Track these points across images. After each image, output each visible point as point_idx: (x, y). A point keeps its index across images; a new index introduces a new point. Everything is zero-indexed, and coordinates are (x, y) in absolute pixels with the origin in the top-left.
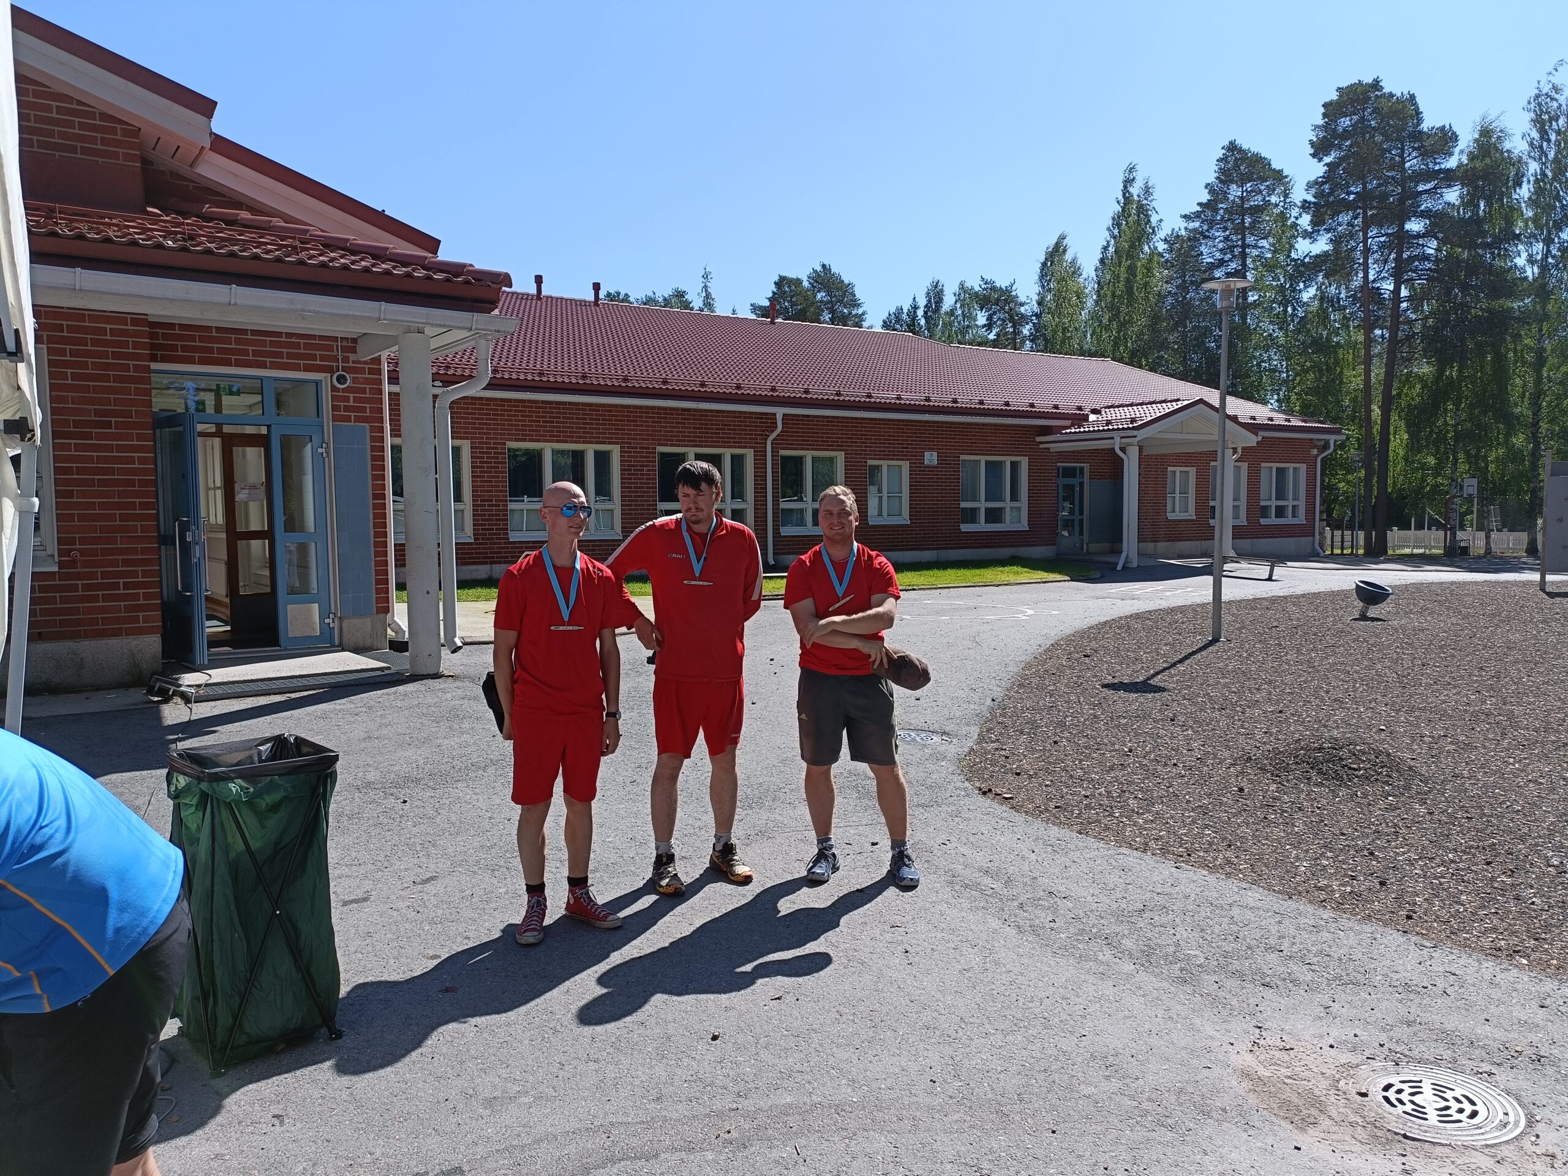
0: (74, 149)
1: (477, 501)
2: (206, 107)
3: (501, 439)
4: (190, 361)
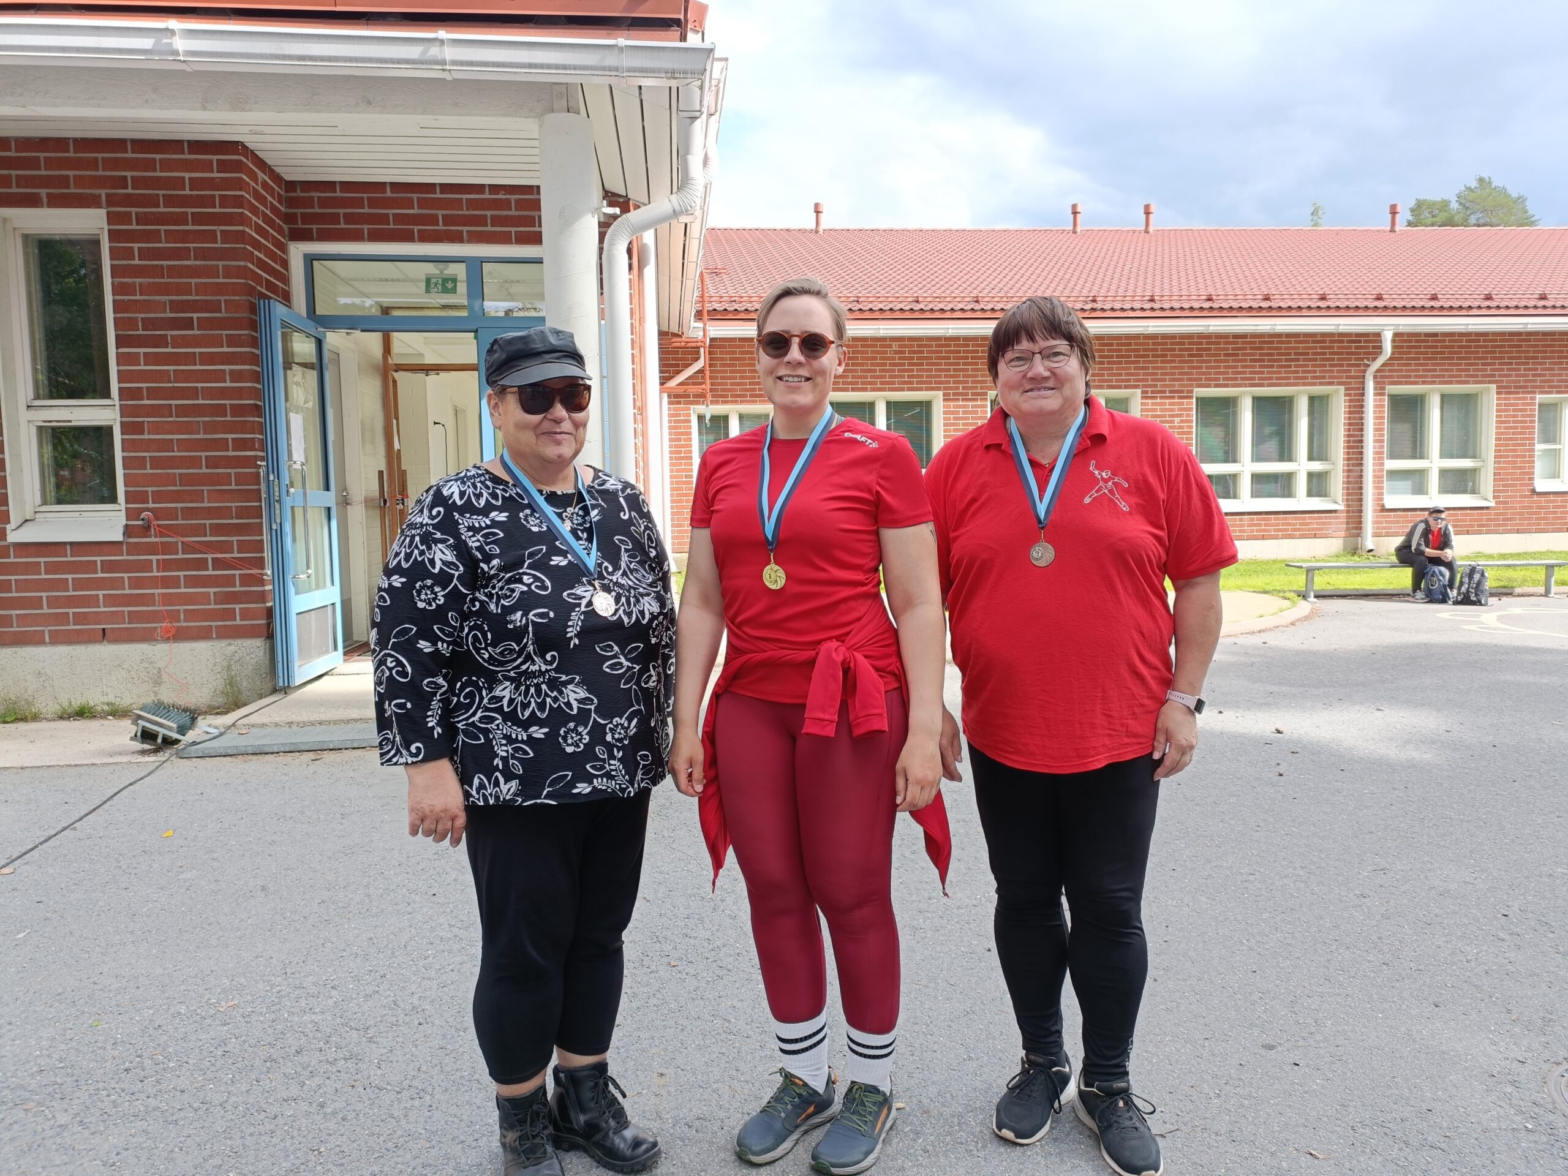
4: (358, 237)
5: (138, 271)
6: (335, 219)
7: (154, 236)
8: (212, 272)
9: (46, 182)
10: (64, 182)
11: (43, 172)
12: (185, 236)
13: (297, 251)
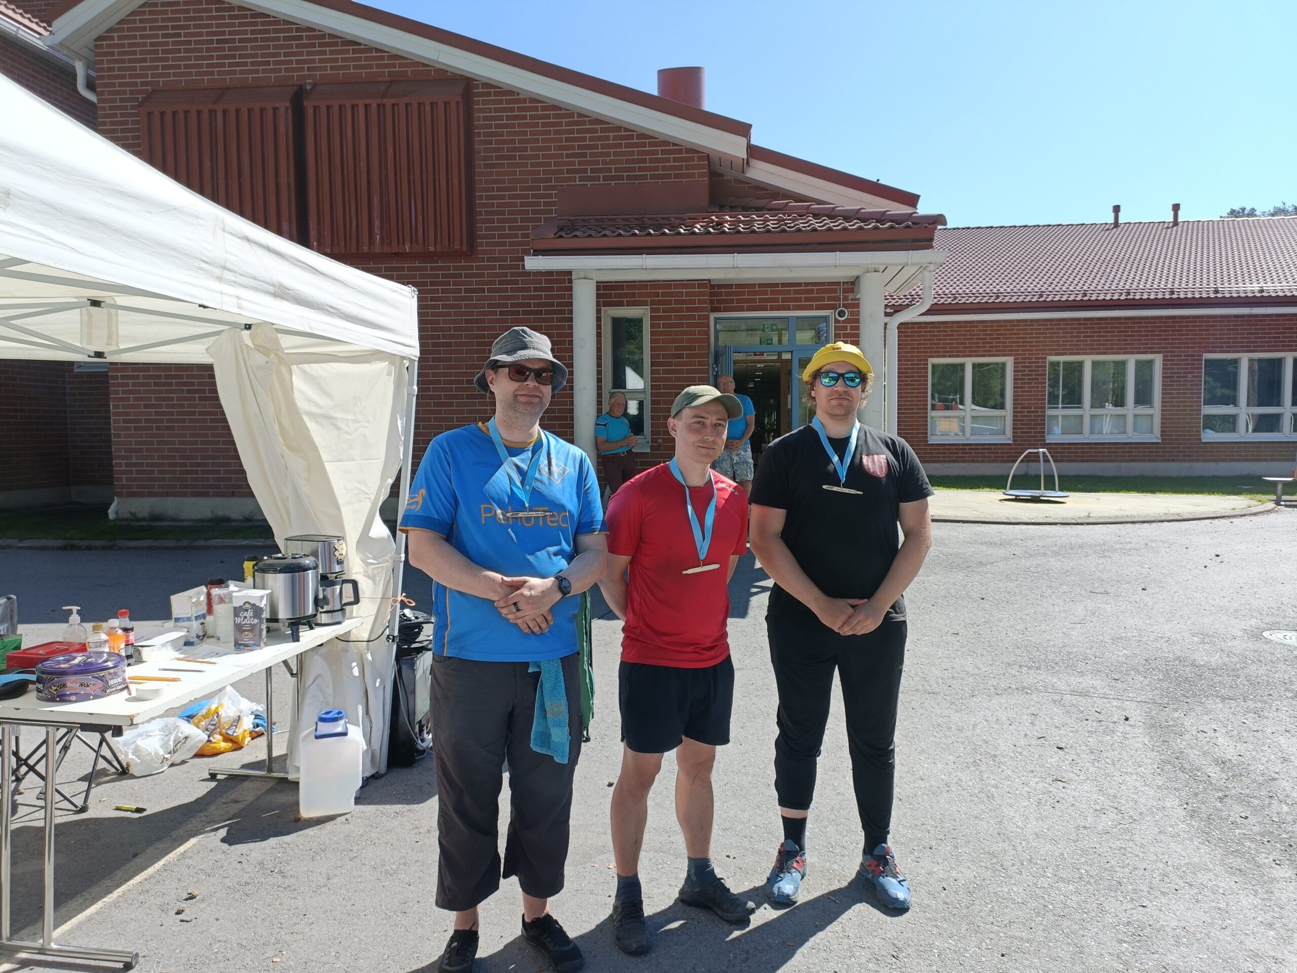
0: (669, 176)
1: (1017, 408)
2: (743, 129)
3: (1042, 354)
4: (741, 309)
5: (662, 333)
6: (732, 301)
7: (669, 318)
8: (693, 333)
9: (626, 295)
10: (634, 295)
11: (625, 291)
12: (682, 317)
13: (713, 316)
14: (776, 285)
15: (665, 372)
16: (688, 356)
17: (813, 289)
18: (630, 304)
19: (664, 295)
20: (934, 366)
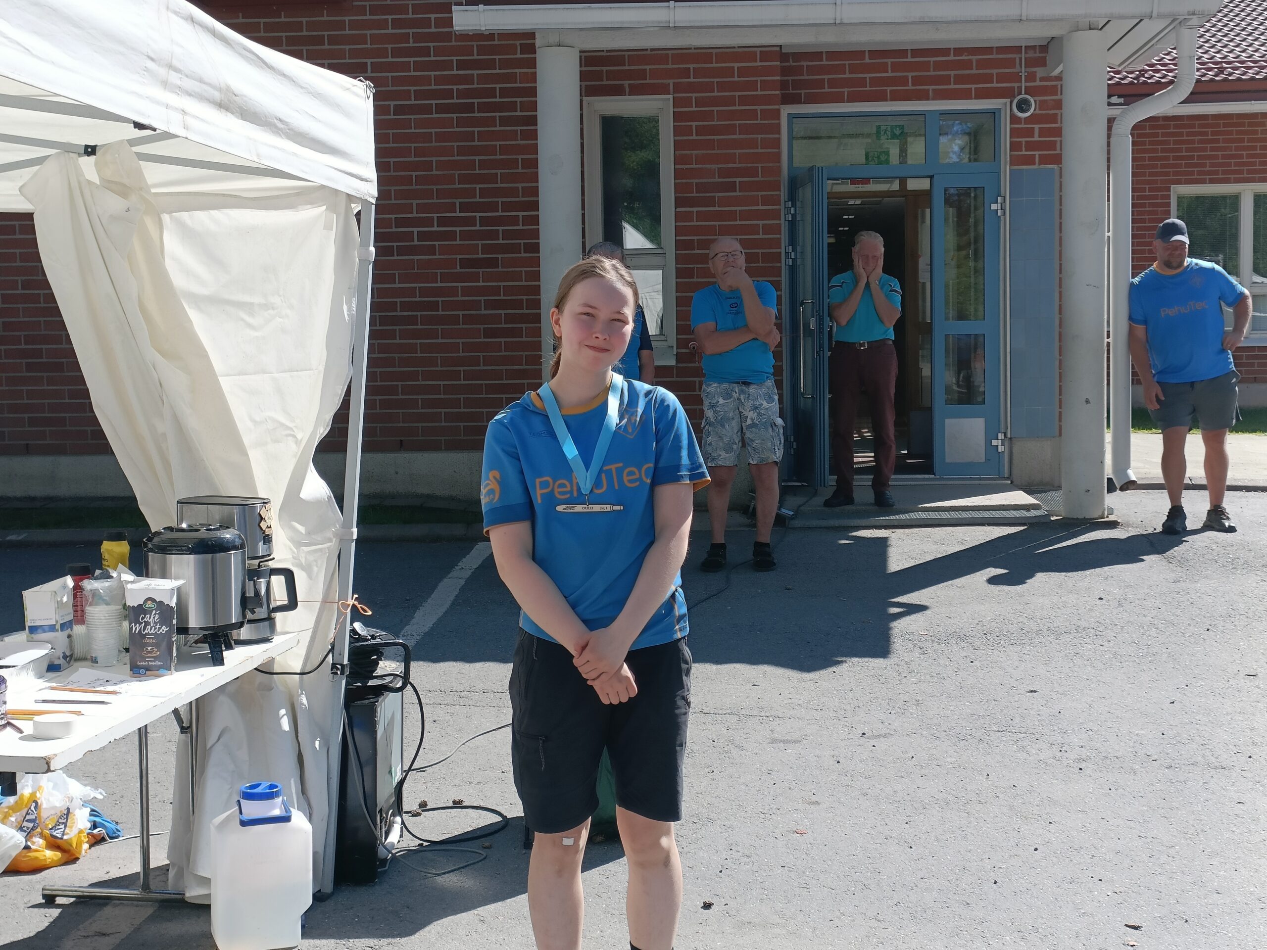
5: (694, 145)
7: (708, 116)
8: (753, 144)
9: (628, 75)
10: (643, 75)
11: (627, 68)
13: (785, 113)
14: (903, 53)
15: (701, 216)
16: (744, 187)
17: (970, 61)
18: (636, 91)
19: (697, 73)
20: (1180, 199)
